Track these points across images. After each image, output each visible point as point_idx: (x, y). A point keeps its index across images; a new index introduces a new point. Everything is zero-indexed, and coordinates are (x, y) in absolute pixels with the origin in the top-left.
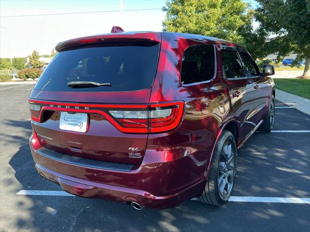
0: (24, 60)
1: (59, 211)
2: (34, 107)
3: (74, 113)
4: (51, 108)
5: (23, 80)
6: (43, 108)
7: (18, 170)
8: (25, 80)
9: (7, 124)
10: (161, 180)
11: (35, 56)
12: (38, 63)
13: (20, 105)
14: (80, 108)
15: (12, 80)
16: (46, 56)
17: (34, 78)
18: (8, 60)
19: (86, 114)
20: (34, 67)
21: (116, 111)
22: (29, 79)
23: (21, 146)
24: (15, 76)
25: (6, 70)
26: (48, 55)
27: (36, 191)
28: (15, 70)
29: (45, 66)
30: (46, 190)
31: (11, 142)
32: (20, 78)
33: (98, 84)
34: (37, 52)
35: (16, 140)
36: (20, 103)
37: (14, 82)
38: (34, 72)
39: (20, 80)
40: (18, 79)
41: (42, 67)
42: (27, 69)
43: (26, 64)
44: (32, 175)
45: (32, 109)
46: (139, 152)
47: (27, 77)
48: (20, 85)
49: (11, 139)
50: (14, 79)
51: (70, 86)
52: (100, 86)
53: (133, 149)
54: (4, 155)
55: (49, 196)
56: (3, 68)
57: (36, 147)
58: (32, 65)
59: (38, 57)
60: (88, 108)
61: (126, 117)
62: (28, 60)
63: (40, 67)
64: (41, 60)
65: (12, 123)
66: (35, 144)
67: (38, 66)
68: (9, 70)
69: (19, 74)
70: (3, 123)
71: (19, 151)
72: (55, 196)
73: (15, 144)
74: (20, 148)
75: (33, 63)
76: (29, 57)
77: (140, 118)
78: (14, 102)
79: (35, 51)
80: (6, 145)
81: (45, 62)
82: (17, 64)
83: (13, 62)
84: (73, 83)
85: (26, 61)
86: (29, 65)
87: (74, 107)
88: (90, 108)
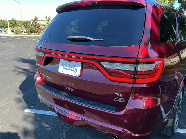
0: (29, 22)
1: (52, 128)
2: (39, 54)
3: (70, 61)
4: (53, 55)
5: (28, 34)
6: (46, 55)
7: (25, 93)
8: (30, 34)
9: (19, 61)
10: (138, 120)
11: (36, 20)
12: (37, 24)
13: (27, 49)
14: (77, 57)
15: (22, 33)
16: (42, 21)
17: (35, 33)
18: (20, 22)
19: (80, 63)
20: (35, 27)
21: (106, 63)
22: (32, 34)
23: (27, 76)
24: (24, 31)
25: (18, 27)
26: (43, 20)
27: (37, 110)
28: (24, 28)
29: (41, 26)
30: (43, 110)
31: (21, 72)
32: (27, 32)
33: (93, 39)
34: (37, 17)
35: (24, 72)
36: (26, 48)
37: (23, 35)
38: (35, 29)
39: (27, 34)
40: (26, 33)
41: (40, 26)
42: (31, 27)
43: (30, 25)
44: (34, 98)
45: (38, 55)
46: (123, 97)
47: (31, 32)
48: (27, 37)
49: (21, 71)
50: (23, 33)
51: (69, 39)
52: (94, 40)
53: (118, 94)
54: (17, 82)
55: (45, 115)
56: (17, 26)
57: (40, 83)
58: (34, 25)
59: (37, 21)
60: (83, 58)
61: (114, 68)
62: (32, 22)
63: (38, 27)
64: (39, 22)
65: (22, 60)
66: (39, 81)
67: (37, 26)
68: (20, 27)
69: (26, 30)
70: (16, 60)
71: (25, 80)
72: (49, 115)
73: (23, 74)
74: (26, 78)
75: (34, 24)
76: (32, 20)
77: (127, 70)
78: (23, 47)
79: (36, 17)
80: (18, 74)
81: (42, 24)
82: (25, 24)
83: (23, 23)
84: (71, 37)
85: (31, 23)
86: (32, 25)
87: (71, 57)
88: (85, 58)
